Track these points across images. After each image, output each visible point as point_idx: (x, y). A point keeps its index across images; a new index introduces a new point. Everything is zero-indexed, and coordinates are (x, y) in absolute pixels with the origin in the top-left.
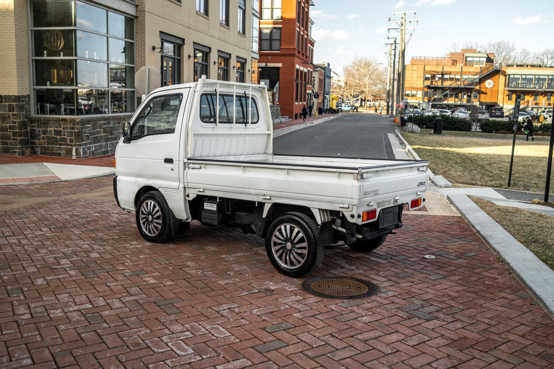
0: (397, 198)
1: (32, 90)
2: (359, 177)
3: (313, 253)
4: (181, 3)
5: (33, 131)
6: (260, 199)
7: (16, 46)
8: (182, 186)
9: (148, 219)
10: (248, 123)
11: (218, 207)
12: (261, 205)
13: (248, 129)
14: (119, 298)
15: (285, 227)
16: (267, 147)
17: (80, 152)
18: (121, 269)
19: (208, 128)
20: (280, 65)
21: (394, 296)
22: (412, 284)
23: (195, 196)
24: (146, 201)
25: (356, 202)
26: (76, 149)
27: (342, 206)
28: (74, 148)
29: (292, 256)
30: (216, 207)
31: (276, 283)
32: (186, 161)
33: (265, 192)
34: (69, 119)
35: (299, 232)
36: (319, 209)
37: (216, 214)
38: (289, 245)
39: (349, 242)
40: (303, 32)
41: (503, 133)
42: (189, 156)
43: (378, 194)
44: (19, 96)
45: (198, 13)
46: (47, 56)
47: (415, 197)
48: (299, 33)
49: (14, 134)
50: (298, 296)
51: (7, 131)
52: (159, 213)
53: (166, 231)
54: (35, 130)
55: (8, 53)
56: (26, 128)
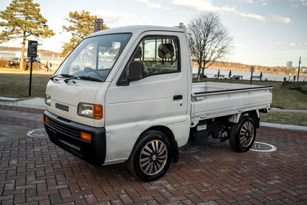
6: (237, 112)
23: (198, 122)
30: (206, 126)
32: (194, 95)
33: (241, 107)
37: (207, 132)
38: (247, 134)
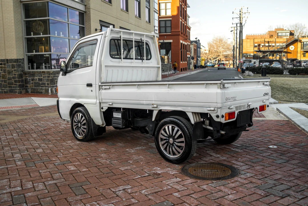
0: (249, 104)
1: (25, 55)
2: (222, 86)
3: (189, 146)
4: (112, 4)
5: (26, 80)
6: (150, 108)
7: (15, 30)
8: (98, 101)
9: (78, 126)
10: (144, 59)
11: (122, 116)
12: (151, 111)
13: (143, 64)
14: (44, 182)
15: (168, 127)
16: (157, 76)
17: (53, 91)
18: (54, 160)
19: (115, 62)
20: (171, 41)
21: (252, 177)
22: (264, 167)
23: (107, 108)
24: (77, 114)
25: (219, 105)
26: (51, 89)
27: (209, 109)
28: (50, 89)
29: (174, 149)
30: (121, 115)
31: (162, 168)
32: (100, 84)
33: (154, 102)
34: (46, 72)
35: (178, 131)
36: (192, 113)
37: (121, 120)
38: (171, 140)
39: (216, 137)
40: (184, 22)
41: (303, 75)
42: (103, 81)
43: (235, 100)
44: (18, 59)
45: (122, 10)
46: (33, 35)
47: (262, 104)
48: (181, 22)
49: (15, 81)
50: (178, 179)
51: (11, 80)
52: (85, 121)
53: (90, 133)
54: (27, 79)
55: (11, 34)
56: (22, 78)
